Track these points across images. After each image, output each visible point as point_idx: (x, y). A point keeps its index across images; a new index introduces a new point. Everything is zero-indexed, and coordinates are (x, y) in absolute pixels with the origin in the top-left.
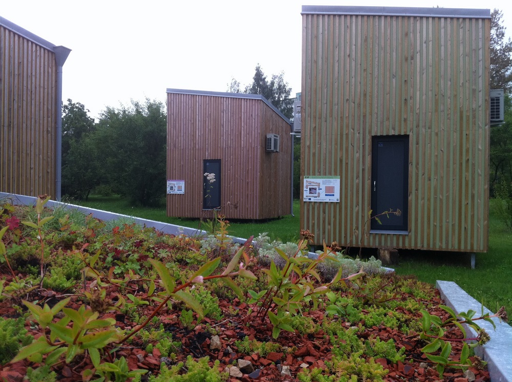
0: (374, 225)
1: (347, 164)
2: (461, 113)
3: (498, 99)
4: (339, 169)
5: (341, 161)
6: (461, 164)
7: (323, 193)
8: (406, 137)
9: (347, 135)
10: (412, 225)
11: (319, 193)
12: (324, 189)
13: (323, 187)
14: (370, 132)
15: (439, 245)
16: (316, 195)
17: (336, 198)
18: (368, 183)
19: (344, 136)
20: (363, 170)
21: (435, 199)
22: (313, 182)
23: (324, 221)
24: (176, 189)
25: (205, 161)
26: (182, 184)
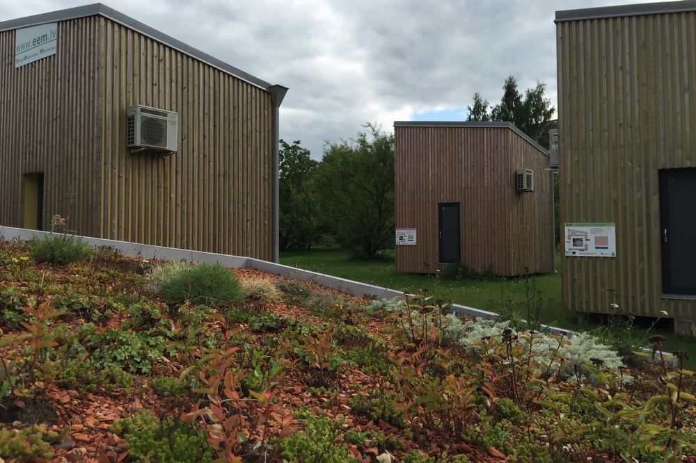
0: (666, 289)
1: (624, 207)
4: (613, 213)
5: (616, 202)
7: (591, 245)
9: (623, 169)
11: (586, 245)
12: (593, 240)
13: (591, 237)
14: (656, 164)
16: (583, 248)
17: (611, 251)
18: (656, 231)
19: (619, 171)
20: (648, 214)
22: (578, 231)
23: (595, 282)
24: (407, 239)
25: (441, 205)
26: (414, 233)
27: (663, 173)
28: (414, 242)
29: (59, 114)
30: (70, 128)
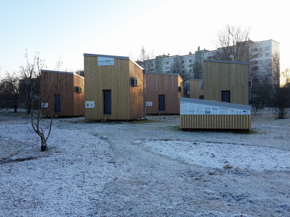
2: (242, 85)
3: (250, 82)
5: (214, 97)
6: (242, 97)
8: (229, 91)
14: (221, 90)
19: (215, 91)
20: (219, 99)
24: (149, 104)
25: (159, 95)
26: (151, 103)
27: (222, 91)
28: (151, 105)
29: (116, 78)
30: (120, 81)
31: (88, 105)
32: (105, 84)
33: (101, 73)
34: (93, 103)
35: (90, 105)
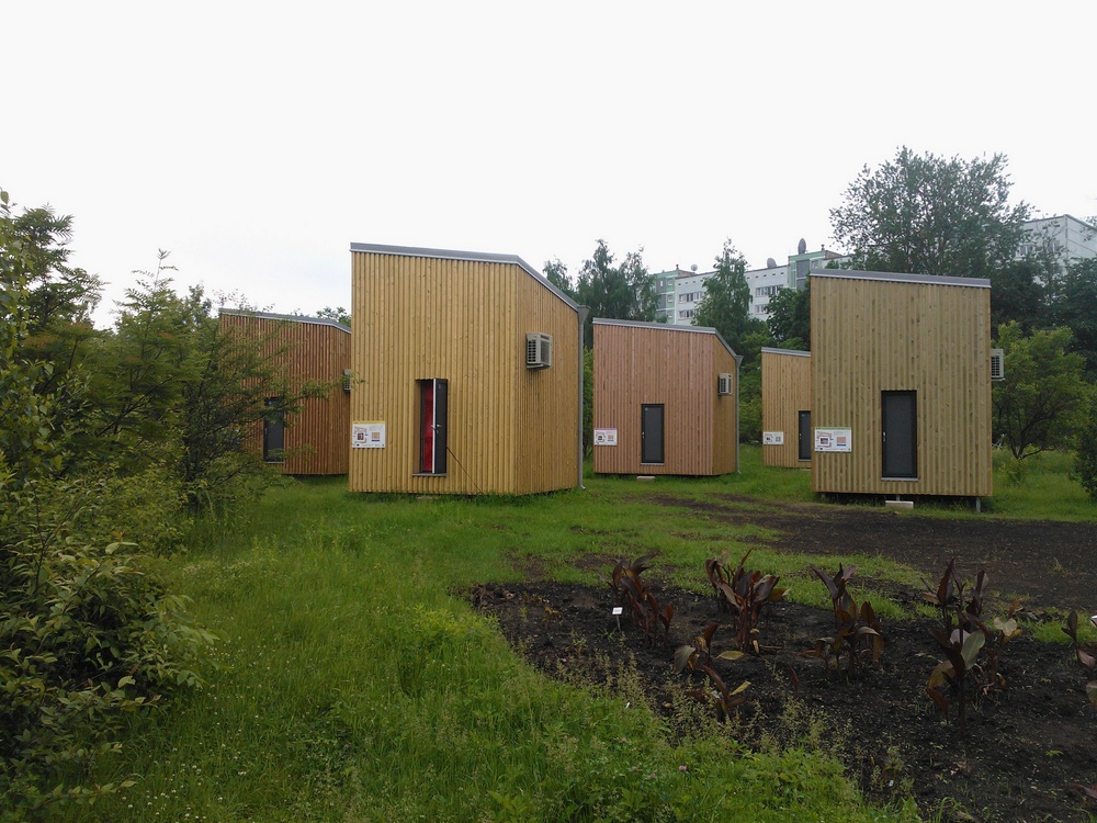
0: (885, 473)
1: (857, 416)
2: (964, 371)
3: (998, 358)
4: (850, 420)
5: (852, 414)
6: (965, 418)
7: (834, 443)
8: (914, 392)
9: (857, 389)
10: (921, 472)
11: (830, 443)
12: (835, 439)
13: (834, 437)
15: (946, 491)
16: (828, 445)
17: (848, 447)
18: (878, 435)
19: (855, 390)
20: (874, 422)
21: (942, 448)
22: (824, 433)
23: (836, 470)
24: (606, 439)
25: (643, 406)
26: (614, 433)
28: (614, 443)
29: (466, 334)
30: (481, 347)
31: (360, 437)
32: (427, 359)
33: (412, 316)
34: (380, 427)
35: (370, 434)
